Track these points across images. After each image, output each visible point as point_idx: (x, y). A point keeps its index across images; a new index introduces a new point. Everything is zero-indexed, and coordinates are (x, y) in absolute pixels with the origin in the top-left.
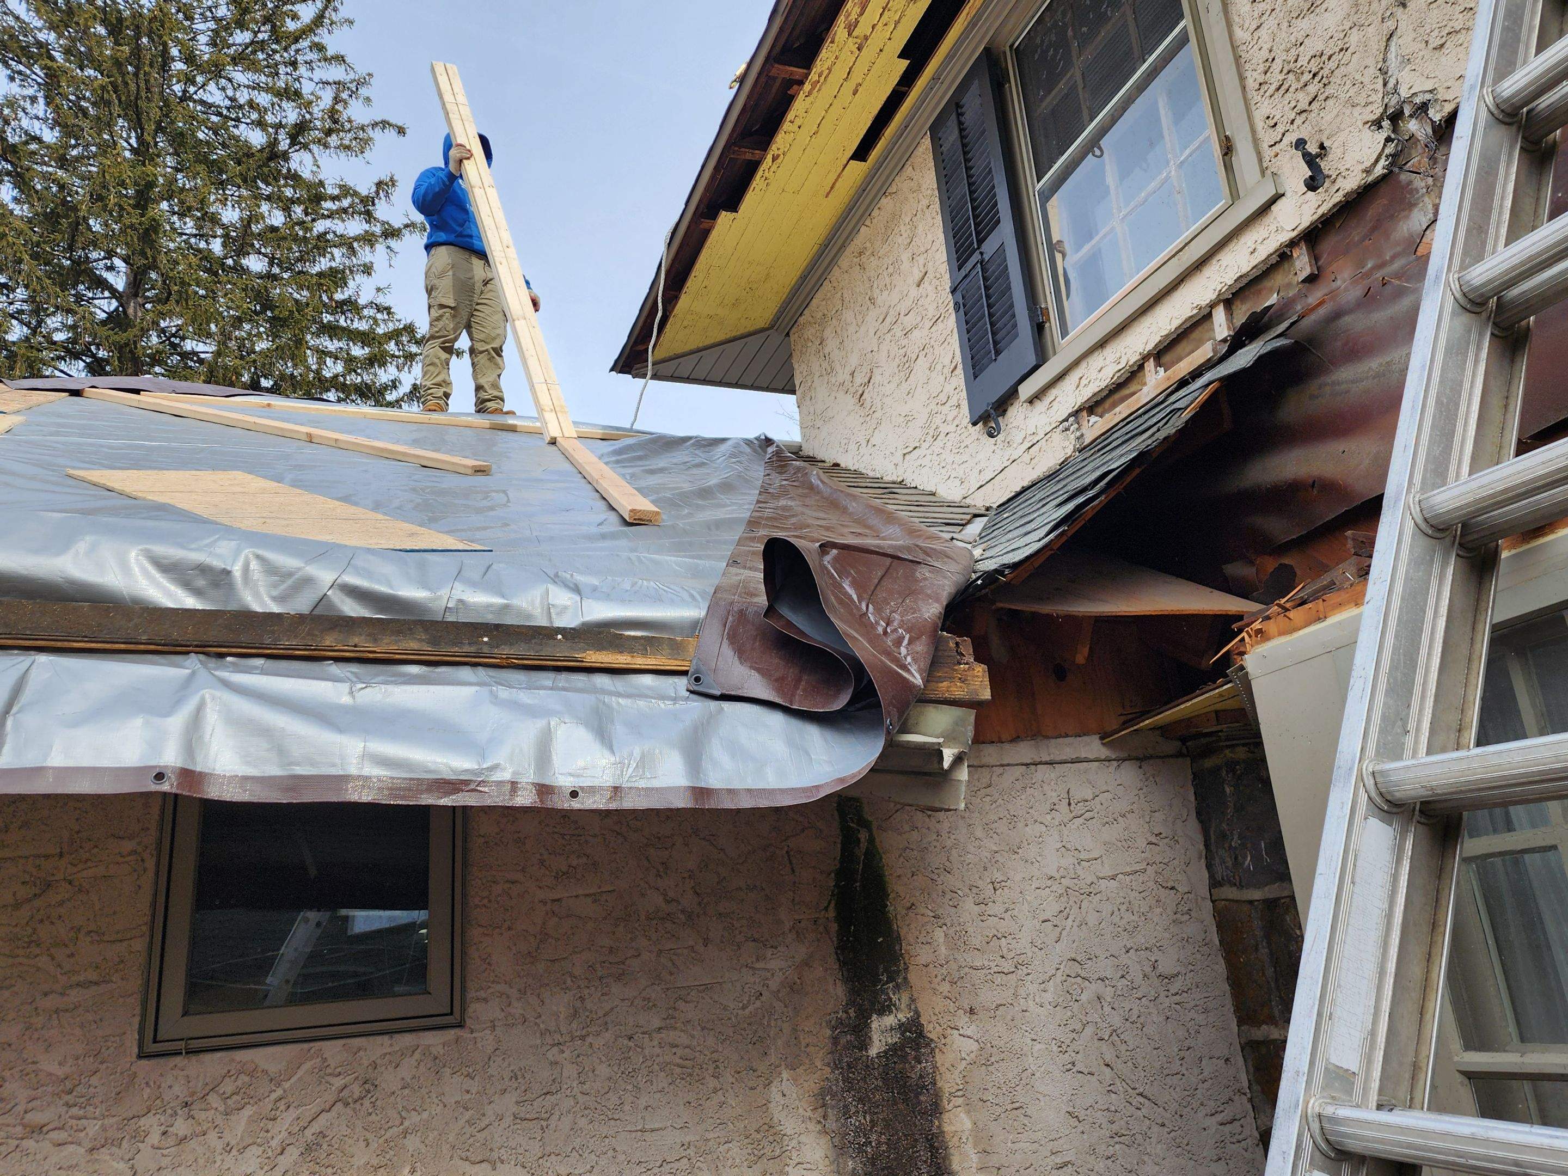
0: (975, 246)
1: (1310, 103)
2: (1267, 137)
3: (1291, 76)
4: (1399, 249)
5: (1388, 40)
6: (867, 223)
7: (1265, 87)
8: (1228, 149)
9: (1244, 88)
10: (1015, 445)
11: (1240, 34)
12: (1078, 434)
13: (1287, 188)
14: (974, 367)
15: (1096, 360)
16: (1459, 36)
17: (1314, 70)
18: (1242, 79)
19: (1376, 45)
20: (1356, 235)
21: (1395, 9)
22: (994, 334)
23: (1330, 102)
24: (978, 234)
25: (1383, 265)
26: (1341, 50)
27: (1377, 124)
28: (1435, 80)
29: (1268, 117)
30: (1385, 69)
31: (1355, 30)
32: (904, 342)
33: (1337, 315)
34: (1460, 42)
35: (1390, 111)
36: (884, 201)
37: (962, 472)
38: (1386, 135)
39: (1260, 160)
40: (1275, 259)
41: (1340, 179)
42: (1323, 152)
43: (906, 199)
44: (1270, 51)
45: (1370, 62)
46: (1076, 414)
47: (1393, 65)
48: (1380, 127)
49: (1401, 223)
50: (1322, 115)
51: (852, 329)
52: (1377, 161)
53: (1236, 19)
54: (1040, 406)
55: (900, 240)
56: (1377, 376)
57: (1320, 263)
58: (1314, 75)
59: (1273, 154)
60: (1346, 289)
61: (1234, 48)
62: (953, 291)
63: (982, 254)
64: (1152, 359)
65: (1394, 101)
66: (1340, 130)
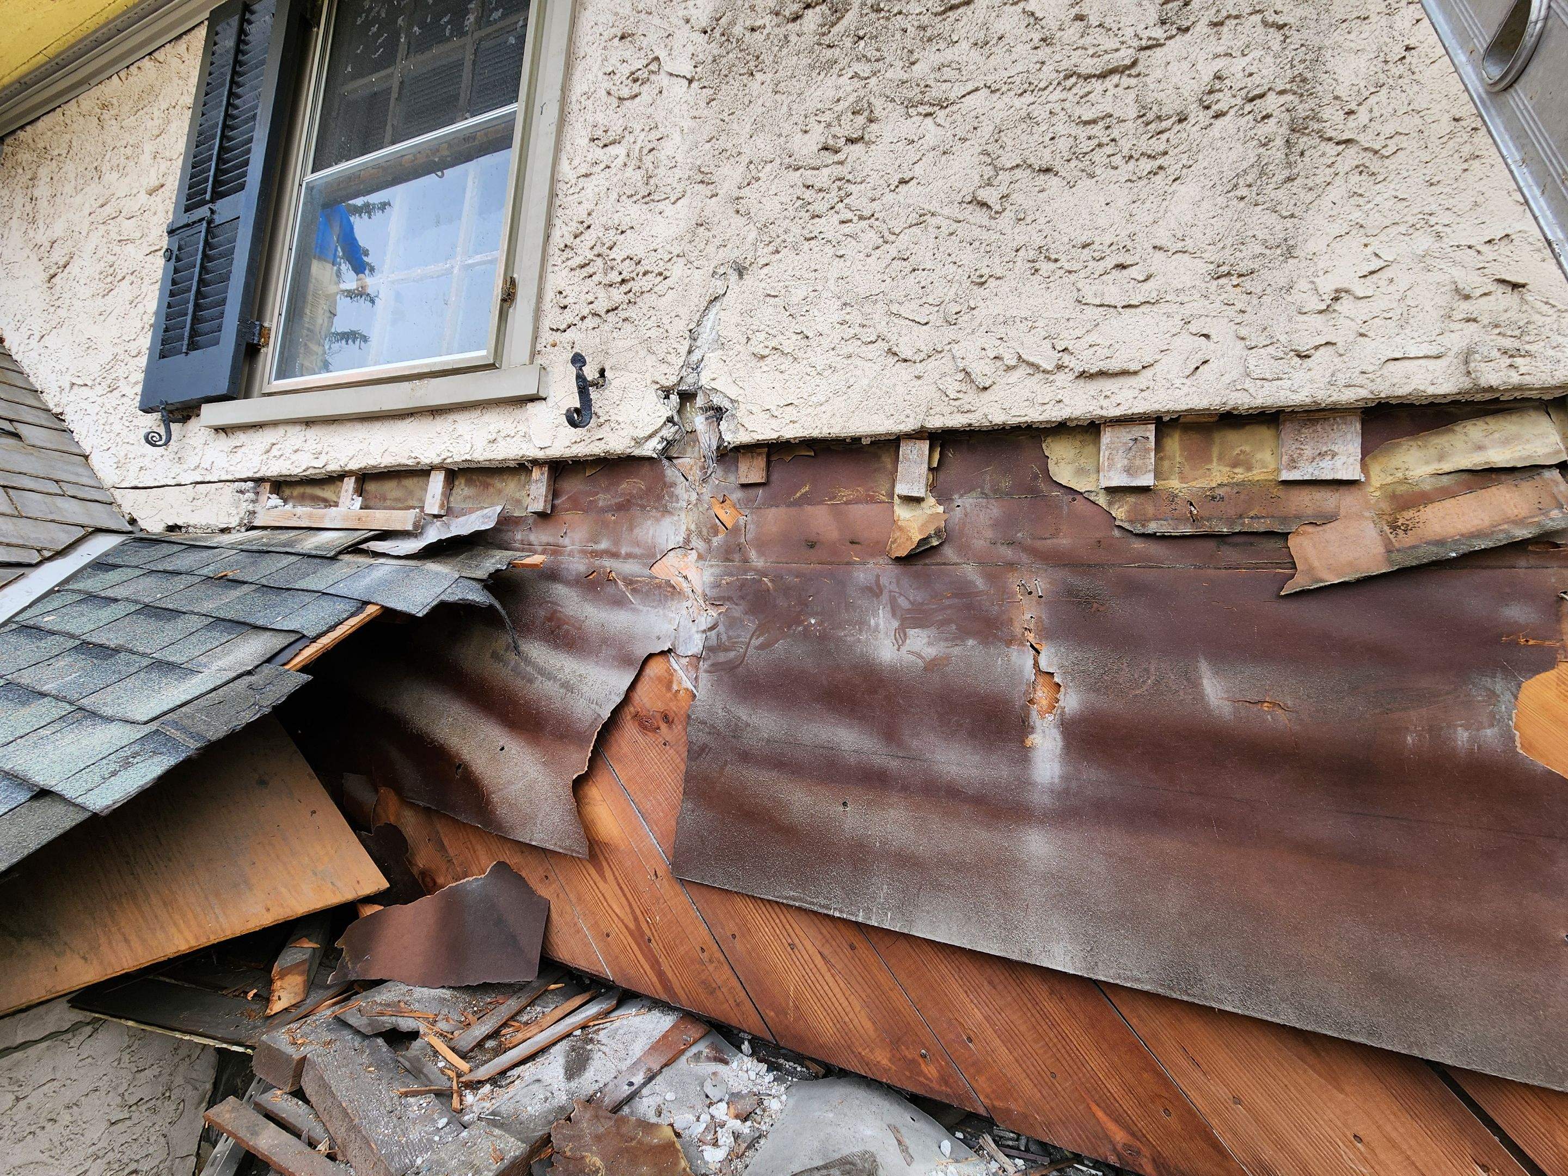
0: (208, 197)
1: (608, 311)
2: (552, 317)
3: (599, 261)
4: (637, 551)
5: (711, 302)
6: (123, 74)
7: (568, 253)
8: (509, 297)
9: (548, 237)
10: (185, 467)
11: (565, 166)
12: (251, 507)
13: (552, 394)
14: (164, 342)
15: (296, 436)
16: (782, 359)
17: (625, 275)
18: (549, 224)
19: (697, 300)
20: (603, 499)
21: (730, 271)
22: (196, 320)
23: (628, 327)
24: (217, 183)
25: (615, 555)
26: (660, 274)
27: (667, 393)
28: (741, 391)
29: (560, 293)
30: (695, 335)
31: (682, 261)
32: (117, 249)
33: (551, 575)
34: (782, 367)
35: (684, 387)
36: (146, 63)
37: (122, 454)
38: (670, 414)
39: (535, 338)
40: (512, 464)
41: (606, 428)
42: (601, 381)
43: (170, 79)
44: (589, 214)
45: (685, 312)
46: (259, 481)
47: (705, 336)
48: (667, 397)
49: (649, 522)
50: (615, 334)
51: (68, 189)
52: (650, 436)
53: (568, 147)
54: (225, 443)
55: (150, 124)
56: (566, 686)
57: (557, 502)
58: (623, 281)
59: (551, 341)
60: (571, 554)
61: (554, 180)
62: (171, 232)
63: (213, 212)
64: (353, 479)
65: (691, 379)
66: (625, 368)
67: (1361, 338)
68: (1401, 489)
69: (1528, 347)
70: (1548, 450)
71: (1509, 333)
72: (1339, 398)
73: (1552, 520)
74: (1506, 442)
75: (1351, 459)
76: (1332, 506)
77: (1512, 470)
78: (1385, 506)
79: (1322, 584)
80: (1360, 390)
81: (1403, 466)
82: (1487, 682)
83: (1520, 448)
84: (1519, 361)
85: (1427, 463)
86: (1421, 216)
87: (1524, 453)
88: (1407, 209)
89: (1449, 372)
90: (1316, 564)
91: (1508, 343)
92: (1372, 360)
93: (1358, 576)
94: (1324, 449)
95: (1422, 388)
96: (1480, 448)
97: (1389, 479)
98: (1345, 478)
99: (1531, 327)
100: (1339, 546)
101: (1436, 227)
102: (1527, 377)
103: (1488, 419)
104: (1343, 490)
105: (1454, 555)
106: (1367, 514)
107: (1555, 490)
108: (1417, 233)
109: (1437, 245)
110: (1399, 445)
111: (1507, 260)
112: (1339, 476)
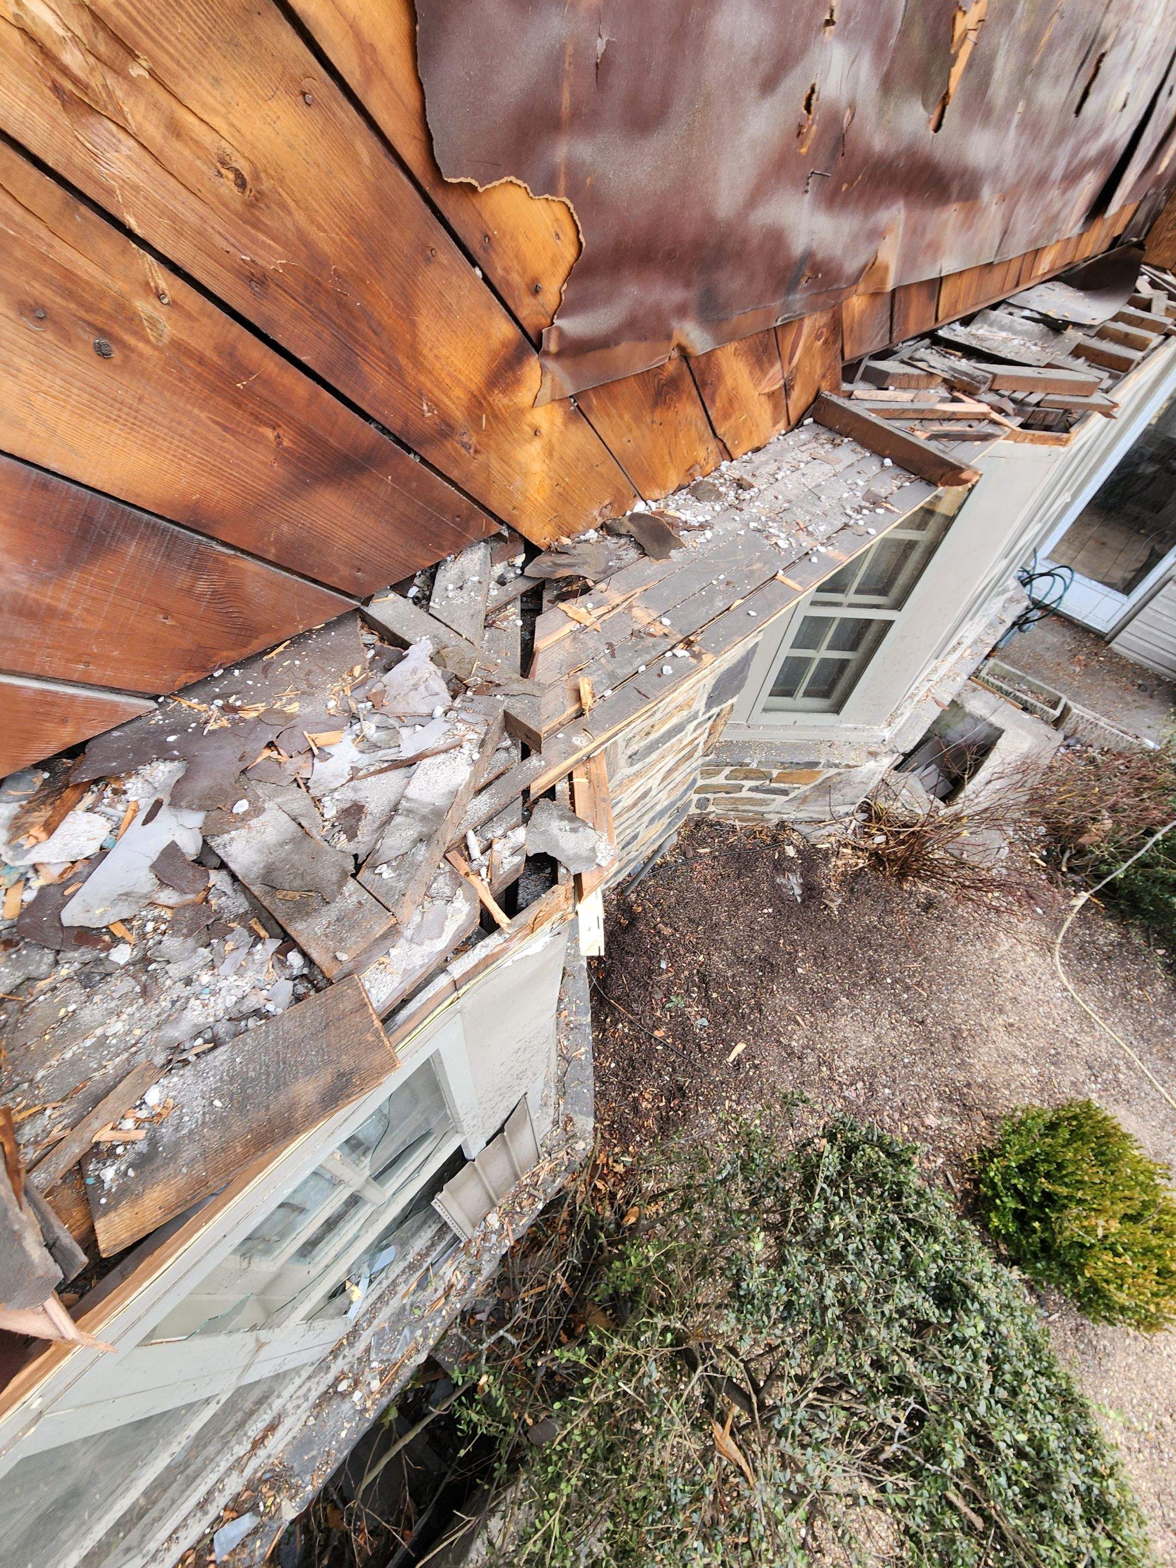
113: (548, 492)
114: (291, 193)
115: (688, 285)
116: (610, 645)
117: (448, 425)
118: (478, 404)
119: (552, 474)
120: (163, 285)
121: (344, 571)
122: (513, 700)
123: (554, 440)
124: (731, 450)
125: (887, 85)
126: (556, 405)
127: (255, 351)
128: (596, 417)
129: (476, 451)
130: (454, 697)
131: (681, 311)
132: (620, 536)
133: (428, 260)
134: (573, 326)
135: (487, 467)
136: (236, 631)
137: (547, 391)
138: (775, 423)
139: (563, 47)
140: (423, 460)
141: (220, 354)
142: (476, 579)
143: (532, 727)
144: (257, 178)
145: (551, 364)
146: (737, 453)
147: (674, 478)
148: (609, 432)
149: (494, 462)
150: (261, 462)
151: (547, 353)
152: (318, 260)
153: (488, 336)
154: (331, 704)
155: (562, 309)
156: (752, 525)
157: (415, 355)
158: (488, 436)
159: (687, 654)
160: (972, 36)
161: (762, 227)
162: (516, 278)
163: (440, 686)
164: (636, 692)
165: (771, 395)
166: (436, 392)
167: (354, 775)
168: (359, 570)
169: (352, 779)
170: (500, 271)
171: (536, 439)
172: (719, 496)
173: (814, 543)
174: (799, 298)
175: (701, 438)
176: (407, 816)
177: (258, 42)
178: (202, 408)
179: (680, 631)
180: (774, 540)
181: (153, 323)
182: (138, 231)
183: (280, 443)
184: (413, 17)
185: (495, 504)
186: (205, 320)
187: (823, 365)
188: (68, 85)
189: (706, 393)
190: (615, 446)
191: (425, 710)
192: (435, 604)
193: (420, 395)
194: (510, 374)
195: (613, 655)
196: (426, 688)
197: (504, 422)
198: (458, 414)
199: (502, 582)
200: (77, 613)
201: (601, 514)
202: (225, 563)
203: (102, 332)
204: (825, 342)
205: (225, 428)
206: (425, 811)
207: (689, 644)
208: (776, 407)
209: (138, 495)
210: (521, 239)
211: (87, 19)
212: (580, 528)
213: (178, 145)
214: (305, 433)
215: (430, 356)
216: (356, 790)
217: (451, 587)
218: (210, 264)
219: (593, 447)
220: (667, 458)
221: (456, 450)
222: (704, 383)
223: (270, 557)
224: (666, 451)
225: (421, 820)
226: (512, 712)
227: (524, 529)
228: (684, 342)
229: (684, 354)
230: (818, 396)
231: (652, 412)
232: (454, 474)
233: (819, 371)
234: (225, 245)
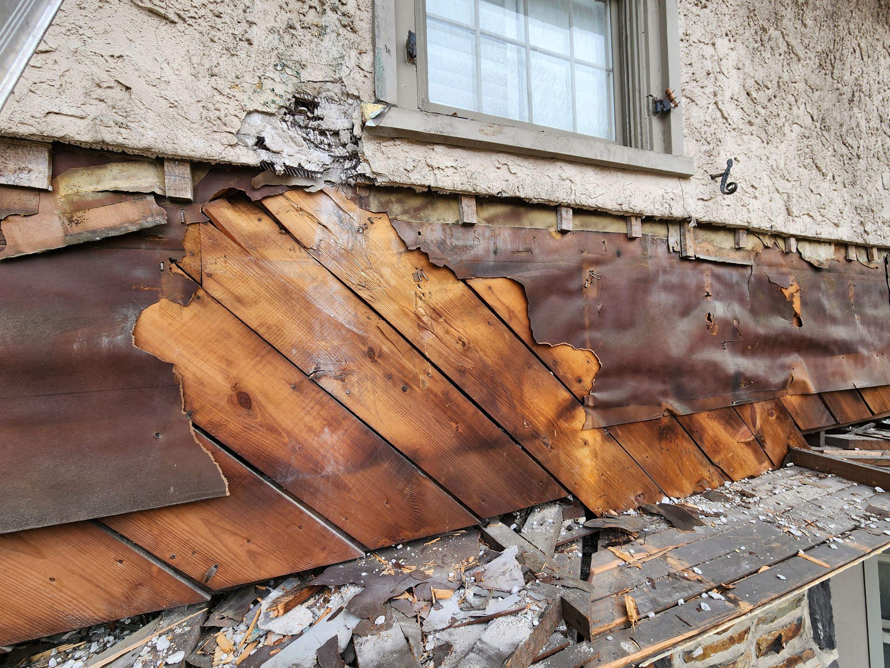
67: (31, 93)
68: (76, 198)
69: (129, 124)
70: (147, 185)
71: (120, 113)
72: (17, 131)
73: (148, 222)
74: (128, 178)
75: (42, 175)
76: (34, 205)
77: (127, 193)
78: (67, 207)
79: (21, 255)
80: (31, 128)
81: (78, 184)
82: (125, 311)
83: (134, 182)
84: (123, 130)
85: (91, 184)
86: (74, 26)
87: (136, 185)
88: (66, 18)
89: (88, 129)
90: (20, 242)
91: (120, 119)
92: (39, 110)
93: (44, 249)
94: (23, 166)
95: (71, 135)
96: (115, 179)
97: (70, 192)
98: (37, 187)
99: (131, 113)
100: (36, 231)
101: (83, 36)
102: (126, 140)
103: (125, 164)
104: (42, 195)
105: (98, 239)
106: (56, 212)
107: (151, 207)
108: (72, 37)
109: (83, 48)
110: (77, 171)
111: (121, 70)
112: (33, 185)
113: (597, 478)
114: (480, 347)
115: (664, 382)
116: (650, 580)
117: (536, 433)
118: (552, 425)
119: (598, 467)
120: (430, 371)
121: (476, 500)
122: (568, 591)
123: (597, 449)
124: (730, 475)
125: (753, 312)
126: (596, 431)
127: (456, 394)
128: (622, 441)
129: (551, 448)
130: (526, 583)
131: (665, 394)
132: (652, 514)
133: (529, 368)
134: (601, 396)
135: (558, 457)
136: (415, 520)
137: (590, 423)
138: (761, 462)
139: (584, 308)
140: (523, 448)
141: (443, 394)
142: (551, 521)
143: (581, 612)
144: (469, 343)
145: (590, 411)
146: (735, 476)
147: (688, 486)
148: (632, 450)
149: (562, 455)
150: (448, 436)
151: (588, 406)
152: (485, 366)
153: (556, 397)
154: (451, 574)
155: (594, 389)
156: (761, 518)
157: (521, 400)
158: (558, 441)
159: (723, 598)
160: (797, 296)
161: (702, 361)
162: (569, 376)
163: (519, 575)
164: (677, 619)
165: (748, 444)
166: (531, 417)
167: (453, 623)
168: (483, 501)
169: (450, 627)
170: (561, 373)
171: (586, 446)
172: (727, 500)
173: (828, 536)
174: (744, 394)
175: (701, 463)
176: (478, 654)
177: (477, 312)
178: (431, 412)
179: (713, 580)
180: (786, 530)
181: (423, 382)
182: (428, 356)
183: (457, 430)
184: (527, 303)
185: (563, 478)
186: (440, 382)
187: (784, 431)
188: (422, 324)
189: (695, 436)
190: (638, 458)
191: (506, 588)
192: (525, 530)
193: (523, 418)
194: (569, 413)
195: (654, 587)
196: (510, 575)
197: (567, 435)
198: (542, 428)
199: (569, 529)
200: (354, 490)
201: (636, 500)
202: (421, 481)
203: (406, 384)
204: (778, 418)
205: (437, 421)
206: (492, 653)
207: (723, 590)
208: (755, 452)
209: (396, 442)
210: (571, 363)
211: (432, 310)
212: (623, 507)
213: (447, 336)
214: (470, 427)
215: (529, 402)
216: (450, 634)
217: (535, 523)
218: (447, 366)
219: (622, 456)
220: (678, 472)
221: (540, 445)
222: (692, 431)
223: (441, 483)
224: (676, 467)
225: (487, 659)
226: (567, 599)
227: (583, 497)
228: (670, 408)
229: (672, 414)
230: (789, 449)
231: (659, 443)
232: (539, 458)
233: (782, 435)
234: (454, 361)
